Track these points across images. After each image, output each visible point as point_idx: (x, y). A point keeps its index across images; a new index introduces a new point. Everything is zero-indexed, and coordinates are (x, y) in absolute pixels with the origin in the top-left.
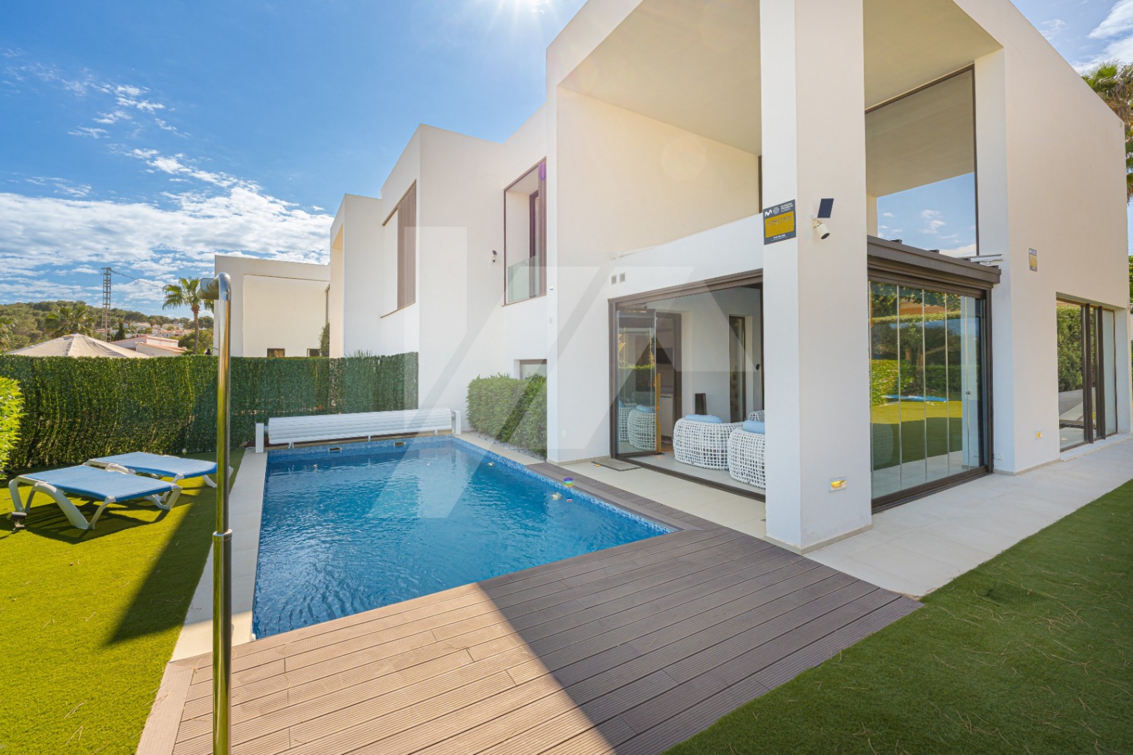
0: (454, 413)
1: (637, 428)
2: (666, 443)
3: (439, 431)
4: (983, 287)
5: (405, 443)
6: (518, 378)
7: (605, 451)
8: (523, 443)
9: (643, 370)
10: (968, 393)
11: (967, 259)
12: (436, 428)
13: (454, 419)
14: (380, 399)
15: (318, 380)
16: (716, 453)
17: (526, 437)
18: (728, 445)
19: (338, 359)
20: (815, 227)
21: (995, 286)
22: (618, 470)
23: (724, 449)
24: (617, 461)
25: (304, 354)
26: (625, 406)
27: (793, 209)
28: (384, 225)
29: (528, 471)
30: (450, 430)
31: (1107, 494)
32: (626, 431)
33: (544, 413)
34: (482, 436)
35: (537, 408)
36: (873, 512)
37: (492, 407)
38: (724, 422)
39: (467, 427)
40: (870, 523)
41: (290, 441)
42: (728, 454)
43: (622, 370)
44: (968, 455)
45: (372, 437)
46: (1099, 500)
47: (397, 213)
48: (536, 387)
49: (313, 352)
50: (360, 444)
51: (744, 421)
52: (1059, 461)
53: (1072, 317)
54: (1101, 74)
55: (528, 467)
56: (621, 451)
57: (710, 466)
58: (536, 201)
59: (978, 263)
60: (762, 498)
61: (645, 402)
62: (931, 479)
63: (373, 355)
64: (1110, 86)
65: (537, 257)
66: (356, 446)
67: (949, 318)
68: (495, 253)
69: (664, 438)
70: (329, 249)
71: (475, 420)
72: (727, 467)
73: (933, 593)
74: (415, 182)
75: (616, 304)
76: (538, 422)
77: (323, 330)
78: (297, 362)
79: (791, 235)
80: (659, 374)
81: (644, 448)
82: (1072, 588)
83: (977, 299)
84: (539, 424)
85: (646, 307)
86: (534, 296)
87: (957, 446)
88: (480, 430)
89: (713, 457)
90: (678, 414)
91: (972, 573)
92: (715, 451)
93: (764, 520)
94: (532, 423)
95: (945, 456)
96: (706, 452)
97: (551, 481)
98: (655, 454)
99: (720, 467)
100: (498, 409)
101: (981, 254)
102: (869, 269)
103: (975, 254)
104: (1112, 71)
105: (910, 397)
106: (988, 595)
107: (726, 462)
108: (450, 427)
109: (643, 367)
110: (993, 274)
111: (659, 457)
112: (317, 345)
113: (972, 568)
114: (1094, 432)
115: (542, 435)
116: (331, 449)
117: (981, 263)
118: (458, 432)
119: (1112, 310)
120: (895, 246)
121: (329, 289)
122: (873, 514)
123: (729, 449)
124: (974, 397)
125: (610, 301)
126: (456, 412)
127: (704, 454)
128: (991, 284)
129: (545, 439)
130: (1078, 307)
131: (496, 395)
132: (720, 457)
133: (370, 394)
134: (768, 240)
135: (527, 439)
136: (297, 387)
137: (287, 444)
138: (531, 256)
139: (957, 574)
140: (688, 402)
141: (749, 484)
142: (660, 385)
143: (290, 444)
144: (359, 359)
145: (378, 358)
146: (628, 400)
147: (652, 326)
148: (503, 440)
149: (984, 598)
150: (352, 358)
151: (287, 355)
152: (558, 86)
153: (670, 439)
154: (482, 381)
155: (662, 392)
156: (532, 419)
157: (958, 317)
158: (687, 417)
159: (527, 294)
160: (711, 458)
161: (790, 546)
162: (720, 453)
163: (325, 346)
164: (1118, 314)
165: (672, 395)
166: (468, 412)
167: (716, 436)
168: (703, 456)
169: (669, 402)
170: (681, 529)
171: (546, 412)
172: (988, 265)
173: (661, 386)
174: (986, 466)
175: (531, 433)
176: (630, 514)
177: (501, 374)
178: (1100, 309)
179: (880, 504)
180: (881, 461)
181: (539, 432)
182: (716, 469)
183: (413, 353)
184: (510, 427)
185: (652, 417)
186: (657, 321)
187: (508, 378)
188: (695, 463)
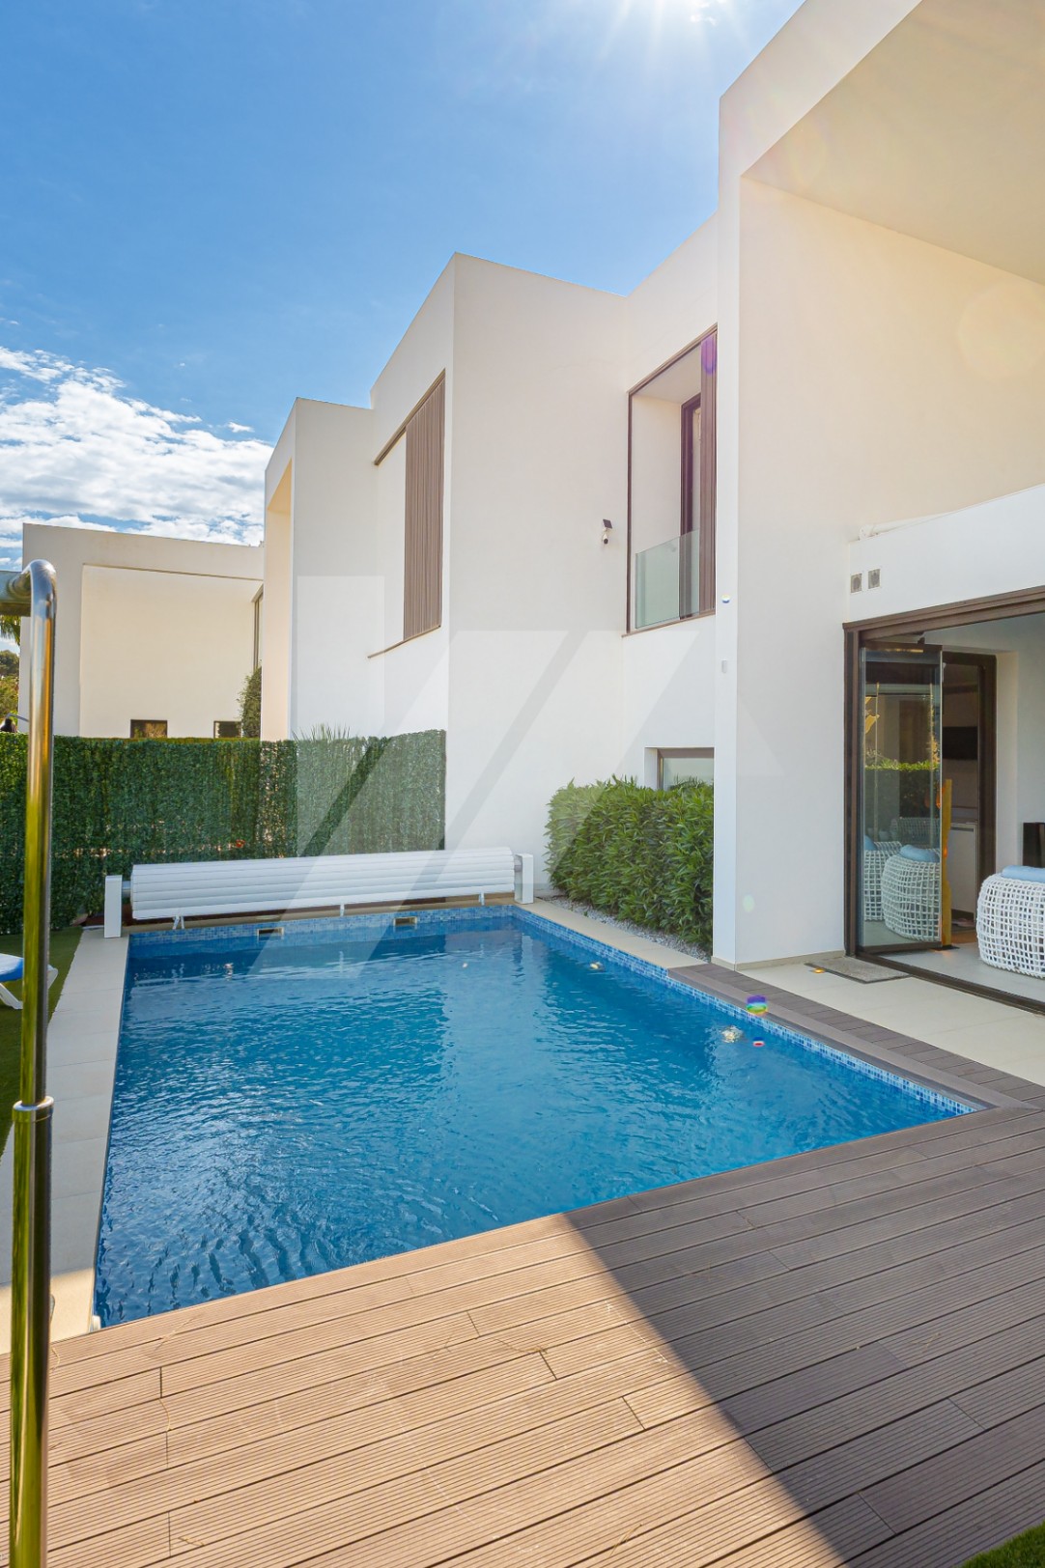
0: (520, 858)
1: (902, 895)
2: (961, 925)
3: (487, 896)
5: (416, 920)
6: (654, 787)
7: (834, 940)
8: (664, 922)
9: (914, 772)
12: (482, 891)
13: (518, 870)
14: (365, 827)
15: (236, 787)
17: (669, 911)
19: (279, 743)
22: (865, 982)
24: (859, 962)
25: (207, 732)
26: (876, 849)
28: (377, 463)
29: (672, 982)
30: (511, 895)
32: (879, 899)
33: (708, 861)
34: (579, 908)
35: (692, 849)
37: (600, 847)
39: (549, 891)
41: (177, 913)
43: (870, 773)
45: (347, 906)
47: (404, 438)
48: (690, 805)
49: (227, 728)
50: (323, 920)
55: (671, 972)
56: (868, 940)
58: (695, 415)
61: (919, 840)
63: (351, 736)
65: (696, 534)
66: (318, 926)
68: (608, 524)
69: (957, 915)
70: (263, 512)
71: (562, 874)
74: (442, 376)
75: (861, 633)
76: (696, 878)
77: (247, 684)
78: (193, 750)
80: (949, 782)
81: (916, 935)
84: (697, 882)
85: (922, 641)
86: (690, 616)
88: (573, 894)
90: (986, 865)
94: (682, 880)
96: (1043, 945)
97: (720, 1002)
98: (939, 949)
100: (611, 851)
108: (510, 888)
109: (915, 767)
111: (945, 954)
112: (235, 714)
115: (703, 905)
116: (261, 932)
118: (527, 897)
121: (260, 596)
125: (846, 626)
126: (524, 856)
127: (1042, 950)
129: (710, 915)
131: (608, 822)
135: (672, 915)
136: (191, 800)
137: (170, 920)
138: (683, 533)
140: (1009, 841)
142: (950, 804)
143: (178, 918)
144: (321, 744)
145: (363, 742)
146: (882, 834)
147: (934, 681)
148: (621, 915)
150: (308, 742)
151: (173, 733)
152: (742, 176)
153: (970, 917)
154: (579, 791)
155: (954, 819)
156: (681, 872)
158: (1005, 871)
159: (675, 611)
163: (251, 715)
165: (973, 826)
166: (549, 856)
168: (1040, 953)
169: (967, 840)
170: (989, 1106)
171: (712, 858)
173: (953, 807)
175: (680, 902)
176: (884, 1074)
177: (618, 778)
181: (697, 899)
183: (435, 731)
184: (635, 888)
185: (933, 871)
186: (945, 670)
187: (632, 786)
188: (1021, 968)
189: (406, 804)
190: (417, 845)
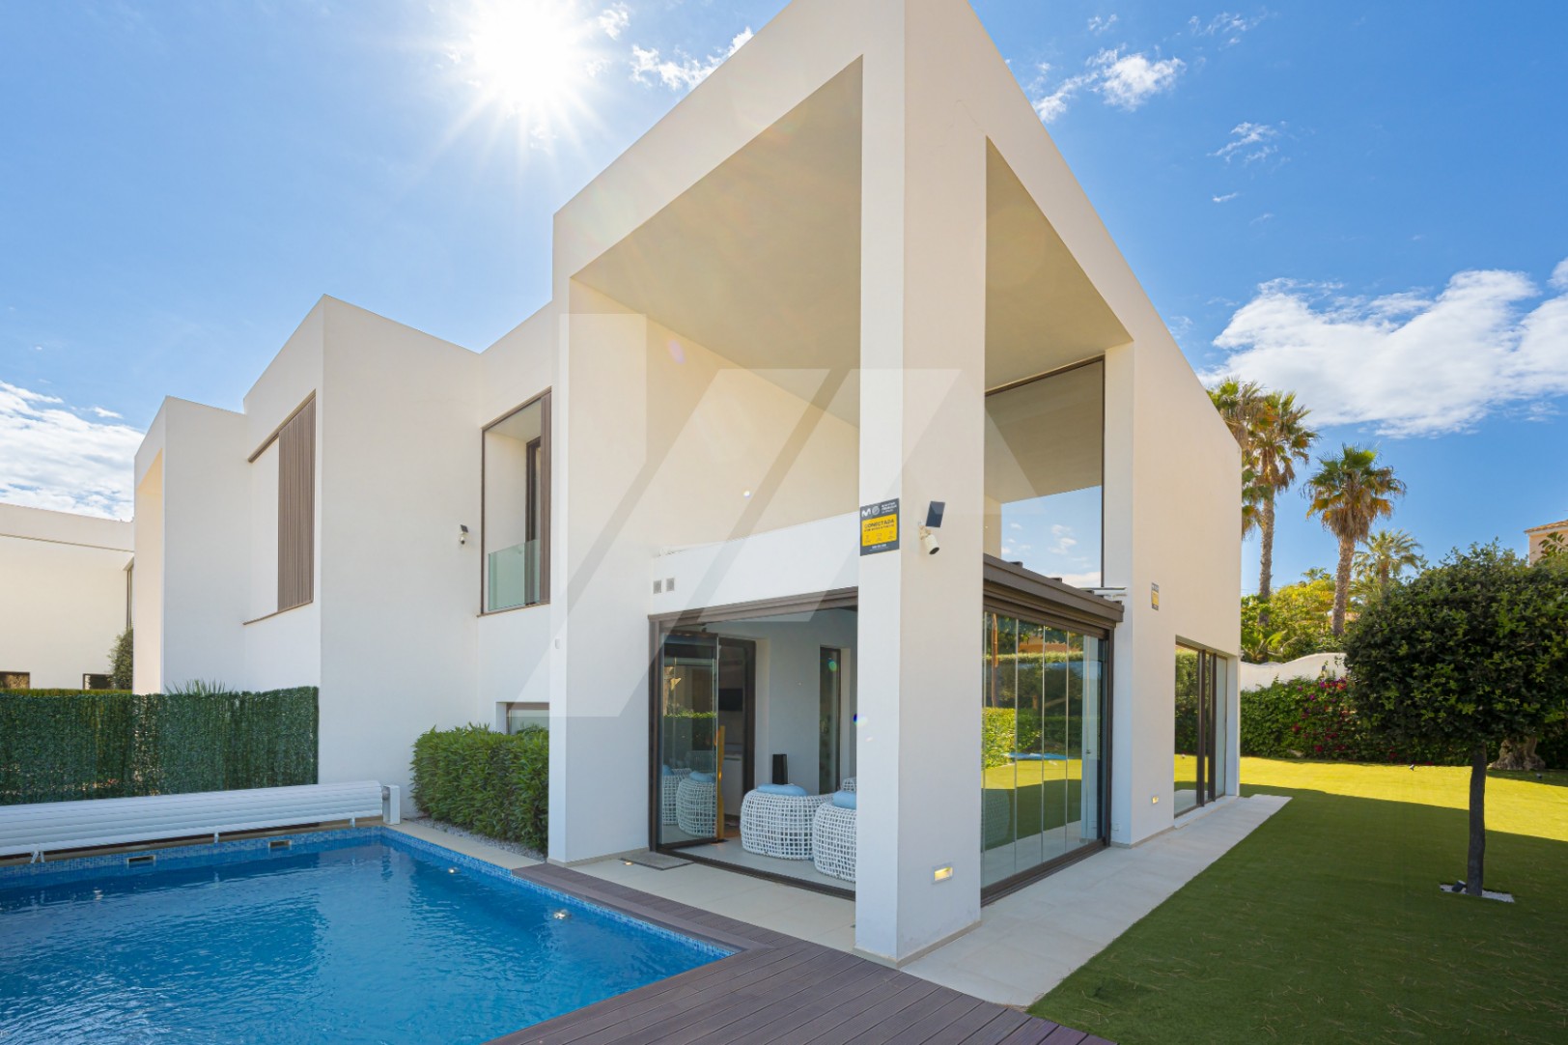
0: (388, 789)
1: (690, 806)
2: (730, 825)
3: (357, 820)
4: (1107, 625)
5: (291, 843)
6: (504, 732)
7: (641, 840)
8: (510, 834)
9: (704, 719)
10: (1088, 753)
11: (1090, 591)
12: (352, 816)
13: (386, 799)
14: (240, 766)
15: (102, 735)
16: (798, 838)
17: (514, 825)
18: (814, 826)
19: (149, 697)
20: (922, 538)
21: (1117, 625)
22: (662, 869)
23: (808, 831)
24: (658, 855)
25: (72, 680)
26: (673, 773)
27: (896, 511)
28: (252, 460)
29: (515, 879)
30: (380, 818)
31: (1213, 864)
32: (675, 809)
33: (545, 787)
34: (440, 826)
35: (532, 779)
36: (983, 904)
37: (458, 778)
38: (809, 793)
39: (412, 808)
40: (978, 919)
41: (35, 848)
42: (813, 838)
43: (669, 720)
44: (1084, 828)
45: (221, 834)
46: (1205, 871)
47: (277, 442)
48: (531, 746)
49: (98, 681)
50: (197, 847)
51: (837, 790)
52: (1173, 828)
53: (1191, 663)
54: (1224, 391)
55: (514, 872)
56: (665, 839)
57: (789, 856)
58: (536, 451)
59: (1102, 596)
60: (850, 895)
61: (703, 767)
62: (1047, 858)
63: (227, 690)
64: (1233, 404)
65: (538, 542)
66: (191, 852)
67: (1071, 659)
68: (464, 529)
69: (728, 818)
70: (133, 491)
71: (425, 799)
72: (811, 857)
73: (1041, 1000)
74: (313, 396)
75: (661, 623)
76: (535, 800)
77: (118, 643)
78: (59, 702)
79: (893, 545)
80: (723, 728)
81: (700, 834)
82: (1176, 976)
83: (1099, 640)
84: (536, 803)
85: (704, 630)
86: (533, 603)
87: (1075, 815)
88: (434, 815)
89: (794, 842)
90: (748, 784)
91: (1083, 970)
92: (796, 835)
93: (854, 926)
94: (525, 802)
95: (1061, 829)
96: (784, 837)
97: (551, 892)
98: (716, 842)
99: (803, 856)
100: (466, 781)
101: (1106, 586)
102: (985, 597)
103: (1100, 586)
104: (1234, 389)
105: (1032, 755)
106: (1096, 995)
107: (811, 849)
108: (380, 812)
109: (704, 715)
110: (1117, 611)
111: (720, 846)
112: (106, 668)
113: (1083, 964)
114: (1206, 792)
115: (541, 820)
116: (131, 860)
117: (1105, 597)
118: (394, 819)
119: (1226, 657)
120: (1014, 569)
121: (130, 569)
122: (982, 906)
123: (814, 831)
124: (1094, 756)
125: (651, 618)
126: (391, 787)
127: (782, 840)
128: (1114, 622)
129: (546, 828)
130: (1195, 653)
131: (464, 760)
132: (803, 843)
133: (219, 759)
134: (866, 550)
135: (516, 828)
136: (51, 747)
137: (29, 855)
138: (527, 539)
139: (1066, 974)
140: (763, 767)
141: (839, 878)
142: (723, 743)
143: (36, 853)
144: (195, 698)
145: (236, 696)
146: (680, 763)
147: (713, 656)
148: (475, 830)
149: (1091, 999)
150: (179, 696)
151: (36, 684)
152: (572, 277)
153: (737, 819)
154: (439, 736)
155: (726, 752)
156: (524, 796)
157: (1080, 659)
158: (760, 788)
159: (522, 599)
160: (791, 845)
161: (884, 959)
162: (803, 837)
163: (123, 668)
164: (1230, 662)
165: (740, 757)
166: (414, 787)
167: (798, 813)
168: (780, 842)
169: (738, 766)
170: (743, 950)
171: (547, 785)
172: (1112, 599)
173: (726, 743)
174: (1103, 838)
175: (523, 818)
176: (672, 934)
177: (474, 725)
178: (1215, 655)
179: (990, 894)
180: (993, 837)
181: (536, 816)
182: (797, 860)
183: (308, 688)
184: (487, 809)
185: (711, 788)
186: (721, 651)
187: (485, 731)
188: (769, 853)
189: (281, 746)
190: (291, 781)
